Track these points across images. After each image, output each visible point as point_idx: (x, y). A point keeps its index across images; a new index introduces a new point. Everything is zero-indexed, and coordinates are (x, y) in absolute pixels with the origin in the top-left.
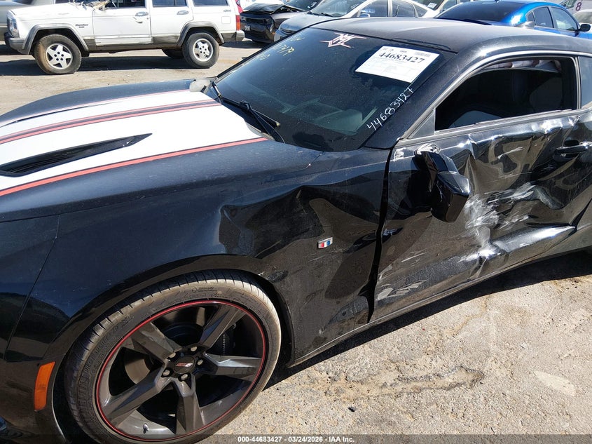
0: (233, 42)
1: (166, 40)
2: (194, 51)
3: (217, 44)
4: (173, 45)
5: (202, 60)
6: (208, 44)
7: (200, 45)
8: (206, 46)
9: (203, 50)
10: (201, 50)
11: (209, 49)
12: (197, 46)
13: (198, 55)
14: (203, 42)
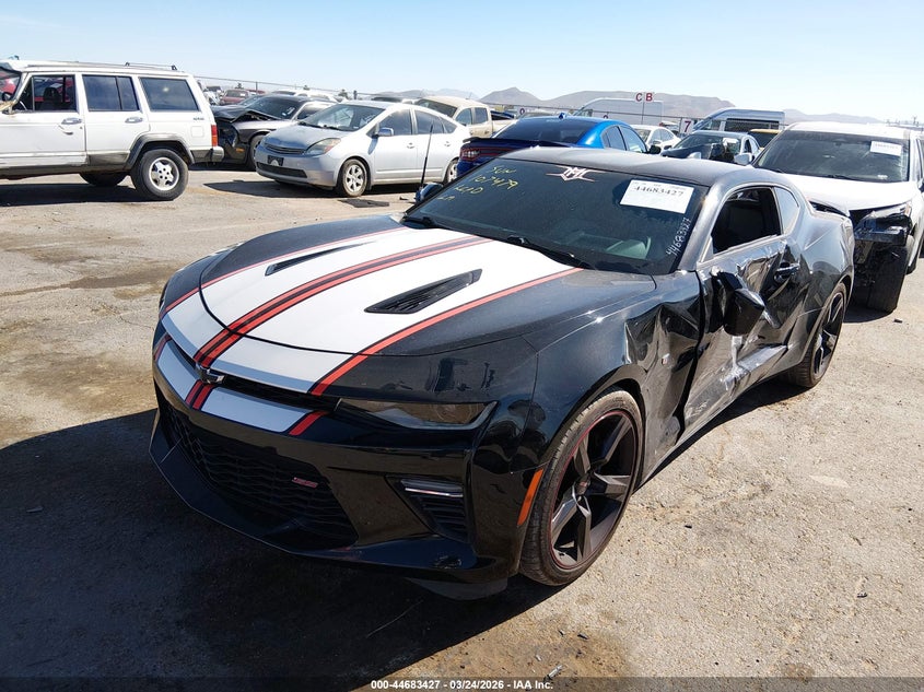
0: (207, 162)
1: (108, 160)
2: (151, 175)
3: (185, 166)
4: (118, 167)
5: (163, 188)
6: (171, 165)
7: (160, 166)
8: (168, 168)
9: (164, 174)
10: (161, 173)
11: (173, 172)
12: (155, 169)
13: (156, 181)
14: (164, 163)
